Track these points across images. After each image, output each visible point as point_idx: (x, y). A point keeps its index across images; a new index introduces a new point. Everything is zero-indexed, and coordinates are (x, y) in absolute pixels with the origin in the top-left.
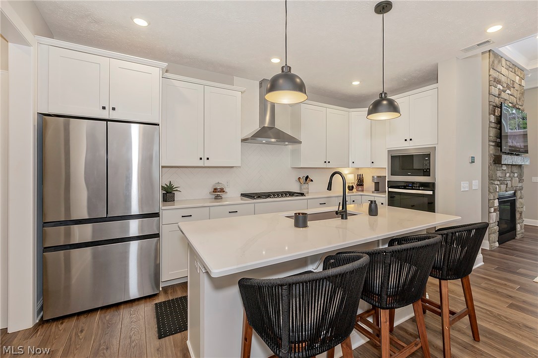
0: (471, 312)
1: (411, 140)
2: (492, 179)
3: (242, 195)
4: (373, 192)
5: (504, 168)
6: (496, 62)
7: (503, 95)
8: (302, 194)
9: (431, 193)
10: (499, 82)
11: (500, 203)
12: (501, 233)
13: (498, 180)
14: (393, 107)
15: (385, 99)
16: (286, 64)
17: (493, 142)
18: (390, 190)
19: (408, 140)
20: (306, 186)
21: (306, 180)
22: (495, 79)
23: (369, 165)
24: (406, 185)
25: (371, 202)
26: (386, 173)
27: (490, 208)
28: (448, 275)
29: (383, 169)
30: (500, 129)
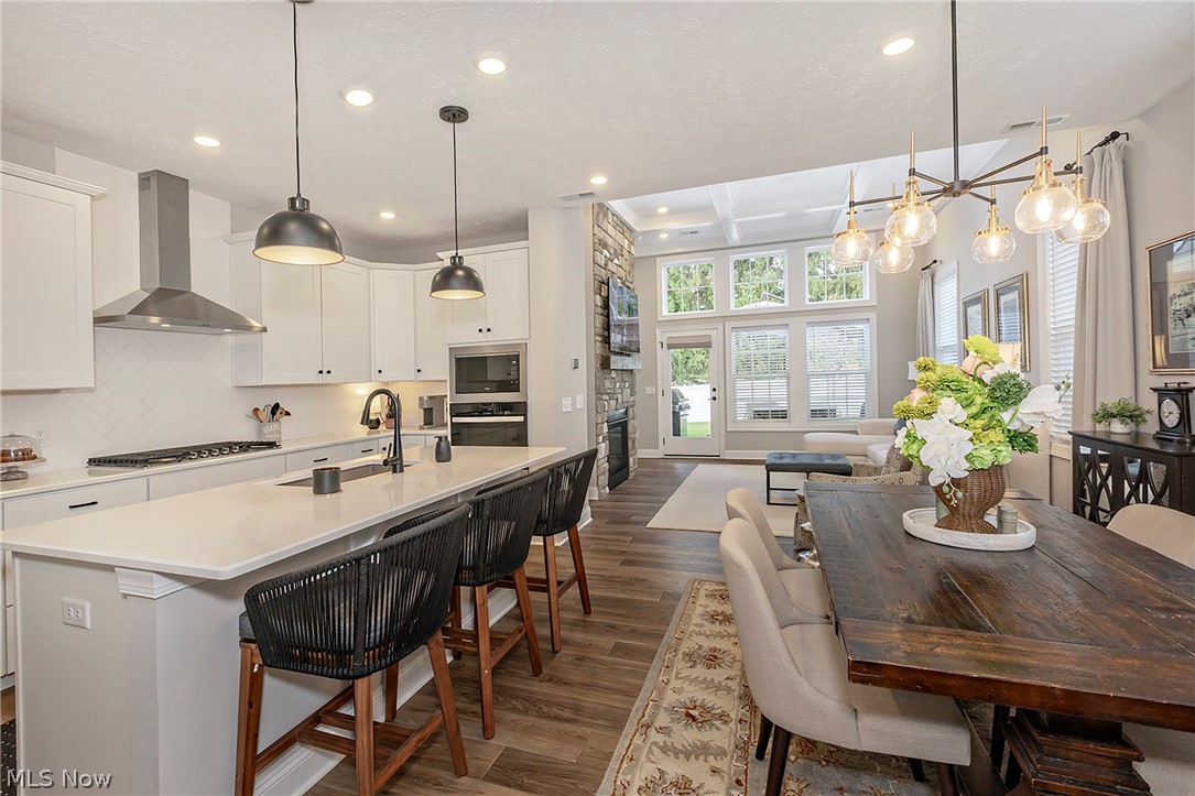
0: (580, 578)
1: (489, 330)
2: (599, 391)
3: (92, 462)
4: (421, 428)
5: (614, 375)
6: (601, 216)
7: (611, 266)
8: (271, 445)
9: (521, 419)
10: (605, 246)
11: (609, 427)
12: (612, 473)
13: (607, 394)
14: (472, 282)
15: (460, 266)
16: (299, 194)
17: (600, 336)
18: (455, 420)
19: (485, 330)
20: (275, 426)
21: (273, 413)
22: (600, 240)
23: (412, 375)
24: (481, 410)
25: (440, 438)
26: (447, 390)
27: (598, 436)
28: (554, 526)
29: (440, 384)
30: (608, 316)
